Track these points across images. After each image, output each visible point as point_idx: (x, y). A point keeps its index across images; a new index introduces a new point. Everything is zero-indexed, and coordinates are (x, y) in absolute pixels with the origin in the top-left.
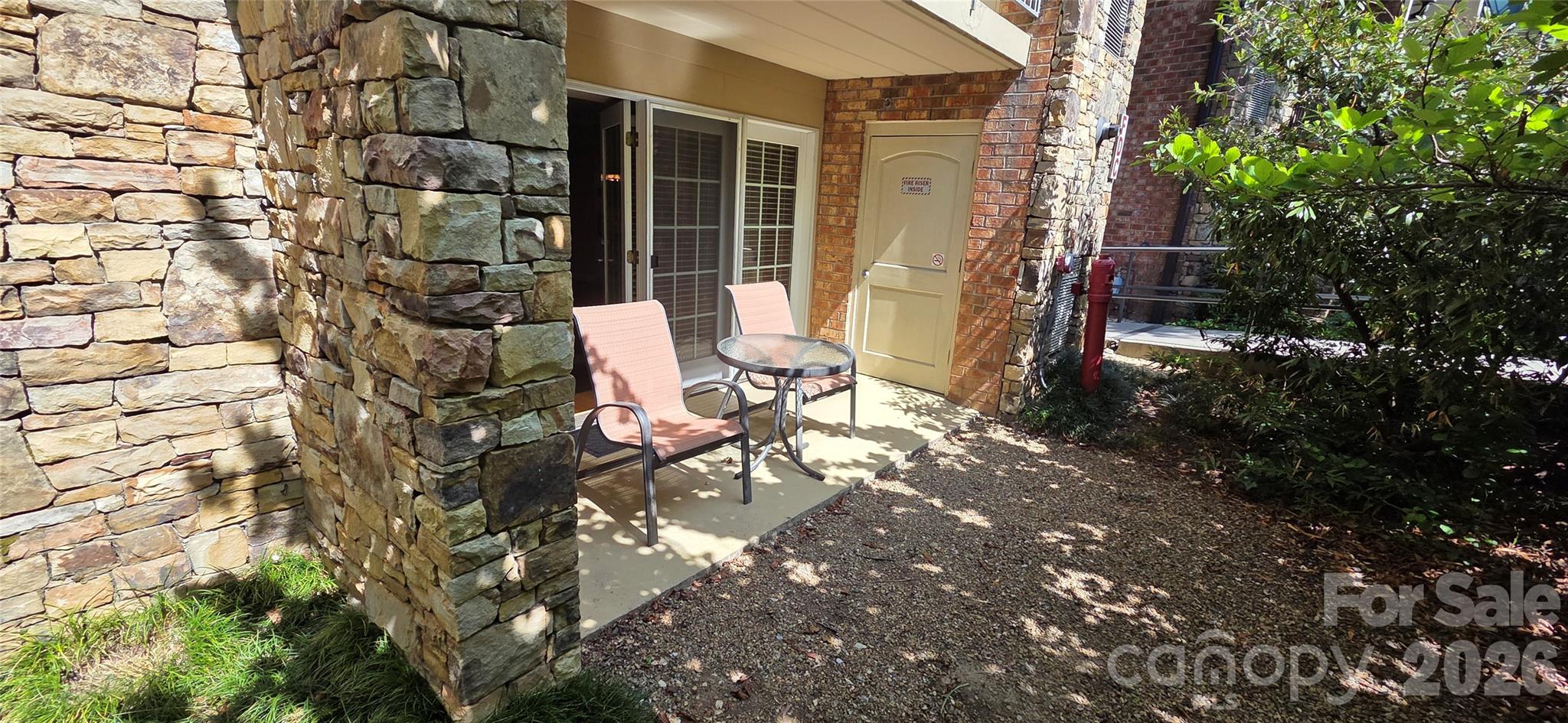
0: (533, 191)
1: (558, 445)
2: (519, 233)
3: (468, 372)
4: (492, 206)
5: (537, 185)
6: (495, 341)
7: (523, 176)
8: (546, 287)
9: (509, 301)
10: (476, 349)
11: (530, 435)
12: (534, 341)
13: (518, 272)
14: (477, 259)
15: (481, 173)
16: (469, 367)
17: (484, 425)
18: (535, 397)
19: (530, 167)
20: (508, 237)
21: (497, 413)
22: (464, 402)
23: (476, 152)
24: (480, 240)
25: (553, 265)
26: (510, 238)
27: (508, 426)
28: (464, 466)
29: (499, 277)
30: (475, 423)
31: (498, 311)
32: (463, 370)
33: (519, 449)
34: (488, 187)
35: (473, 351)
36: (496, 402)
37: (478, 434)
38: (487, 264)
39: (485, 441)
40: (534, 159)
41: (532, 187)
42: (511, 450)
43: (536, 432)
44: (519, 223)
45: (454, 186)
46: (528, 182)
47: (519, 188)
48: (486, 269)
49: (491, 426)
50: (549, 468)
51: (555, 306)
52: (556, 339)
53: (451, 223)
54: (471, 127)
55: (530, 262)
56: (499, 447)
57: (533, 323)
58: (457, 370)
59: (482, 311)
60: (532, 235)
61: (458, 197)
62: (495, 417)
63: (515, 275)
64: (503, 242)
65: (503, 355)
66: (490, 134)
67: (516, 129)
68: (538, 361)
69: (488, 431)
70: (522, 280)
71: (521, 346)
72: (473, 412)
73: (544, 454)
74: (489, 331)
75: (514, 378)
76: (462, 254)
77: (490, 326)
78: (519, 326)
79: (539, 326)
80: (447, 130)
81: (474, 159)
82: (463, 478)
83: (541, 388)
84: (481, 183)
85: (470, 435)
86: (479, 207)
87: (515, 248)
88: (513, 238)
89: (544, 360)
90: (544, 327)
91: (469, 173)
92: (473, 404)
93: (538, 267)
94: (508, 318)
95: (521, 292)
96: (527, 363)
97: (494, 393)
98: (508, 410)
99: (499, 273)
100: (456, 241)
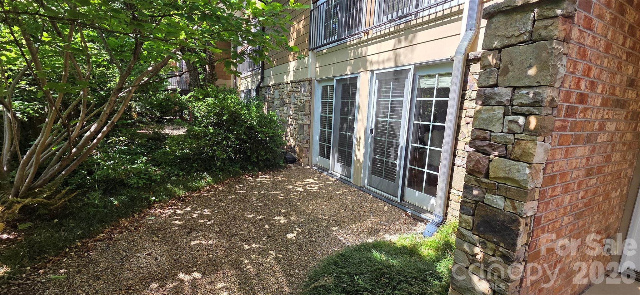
0: (522, 105)
1: (511, 218)
2: (510, 121)
3: (474, 168)
4: (500, 111)
5: (524, 102)
6: (490, 161)
7: (517, 99)
8: (519, 146)
9: (499, 147)
10: (479, 161)
11: (497, 204)
12: (507, 167)
13: (505, 136)
14: (489, 129)
15: (498, 99)
16: (475, 166)
17: (478, 190)
18: (503, 190)
19: (522, 95)
20: (505, 123)
21: (485, 189)
22: (474, 178)
23: (496, 91)
24: (492, 122)
25: (527, 137)
26: (506, 123)
27: (488, 196)
28: (468, 200)
29: (496, 137)
30: (476, 188)
31: (493, 150)
32: (473, 166)
33: (491, 208)
34: (500, 104)
35: (478, 161)
36: (485, 184)
37: (475, 192)
38: (493, 132)
39: (477, 196)
40: (524, 91)
41: (522, 103)
42: (487, 206)
43: (499, 205)
44: (512, 117)
45: (486, 104)
46: (519, 101)
47: (515, 104)
48: (492, 134)
49: (481, 192)
50: (503, 225)
51: (521, 155)
52: (519, 169)
53: (481, 116)
54: (499, 83)
55: (514, 134)
56: (483, 202)
57: (510, 159)
58: (471, 166)
59: (487, 149)
60: (516, 122)
61: (487, 107)
62: (484, 190)
63: (504, 137)
64: (503, 124)
65: (490, 167)
66: (505, 84)
67: (518, 81)
68: (507, 176)
69: (479, 193)
70: (507, 140)
71: (501, 166)
72: (476, 184)
73: (502, 217)
74: (488, 157)
75: (494, 178)
76: (484, 127)
77: (490, 155)
78: (503, 159)
79: (512, 161)
80: (488, 85)
81: (495, 94)
82: (467, 205)
83: (507, 188)
84: (497, 102)
85: (472, 191)
86: (494, 110)
87: (507, 127)
88: (507, 123)
89: (510, 176)
90: (515, 163)
91: (493, 99)
92: (476, 181)
93: (517, 136)
94: (496, 154)
95: (506, 145)
96: (502, 175)
97: (485, 180)
98: (489, 189)
99: (496, 136)
100: (482, 122)
